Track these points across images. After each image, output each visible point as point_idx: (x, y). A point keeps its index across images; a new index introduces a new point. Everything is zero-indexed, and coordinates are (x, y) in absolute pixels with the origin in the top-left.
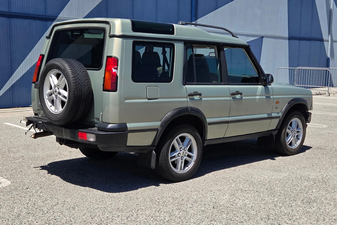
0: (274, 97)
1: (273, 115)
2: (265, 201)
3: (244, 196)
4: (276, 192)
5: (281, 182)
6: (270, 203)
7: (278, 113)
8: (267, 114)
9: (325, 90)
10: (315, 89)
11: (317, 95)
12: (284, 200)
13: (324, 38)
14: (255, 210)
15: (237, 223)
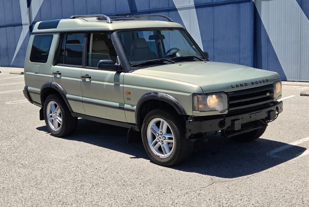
0: (125, 86)
1: (126, 106)
7: (133, 106)
8: (119, 104)
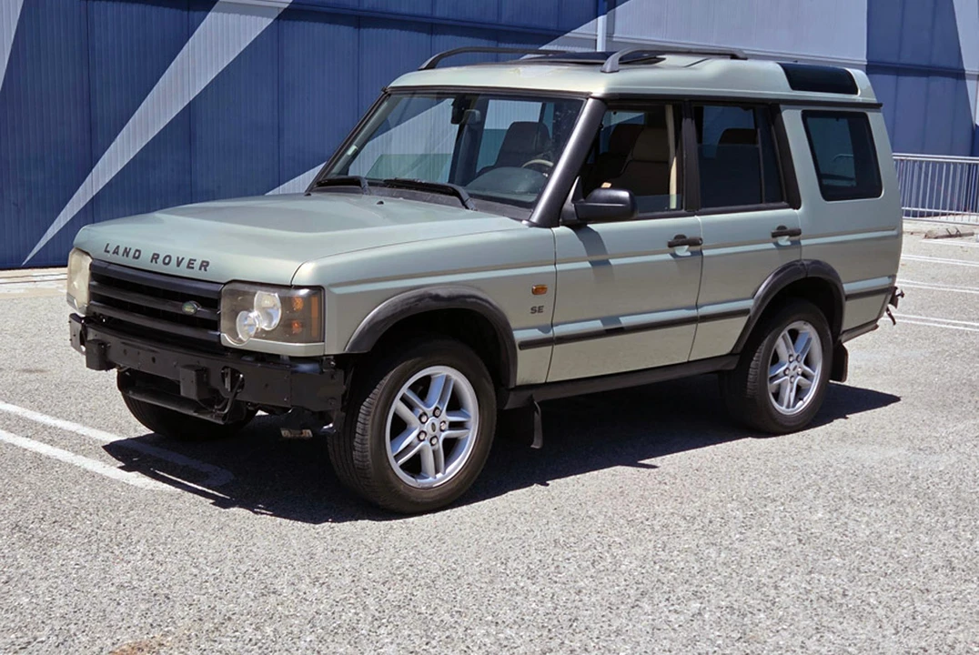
2: (923, 525)
3: (864, 513)
4: (943, 504)
5: (947, 477)
6: (938, 530)
9: (967, 222)
10: (937, 218)
11: (950, 236)
12: (973, 523)
13: (966, 68)
14: (908, 547)
15: (878, 577)
